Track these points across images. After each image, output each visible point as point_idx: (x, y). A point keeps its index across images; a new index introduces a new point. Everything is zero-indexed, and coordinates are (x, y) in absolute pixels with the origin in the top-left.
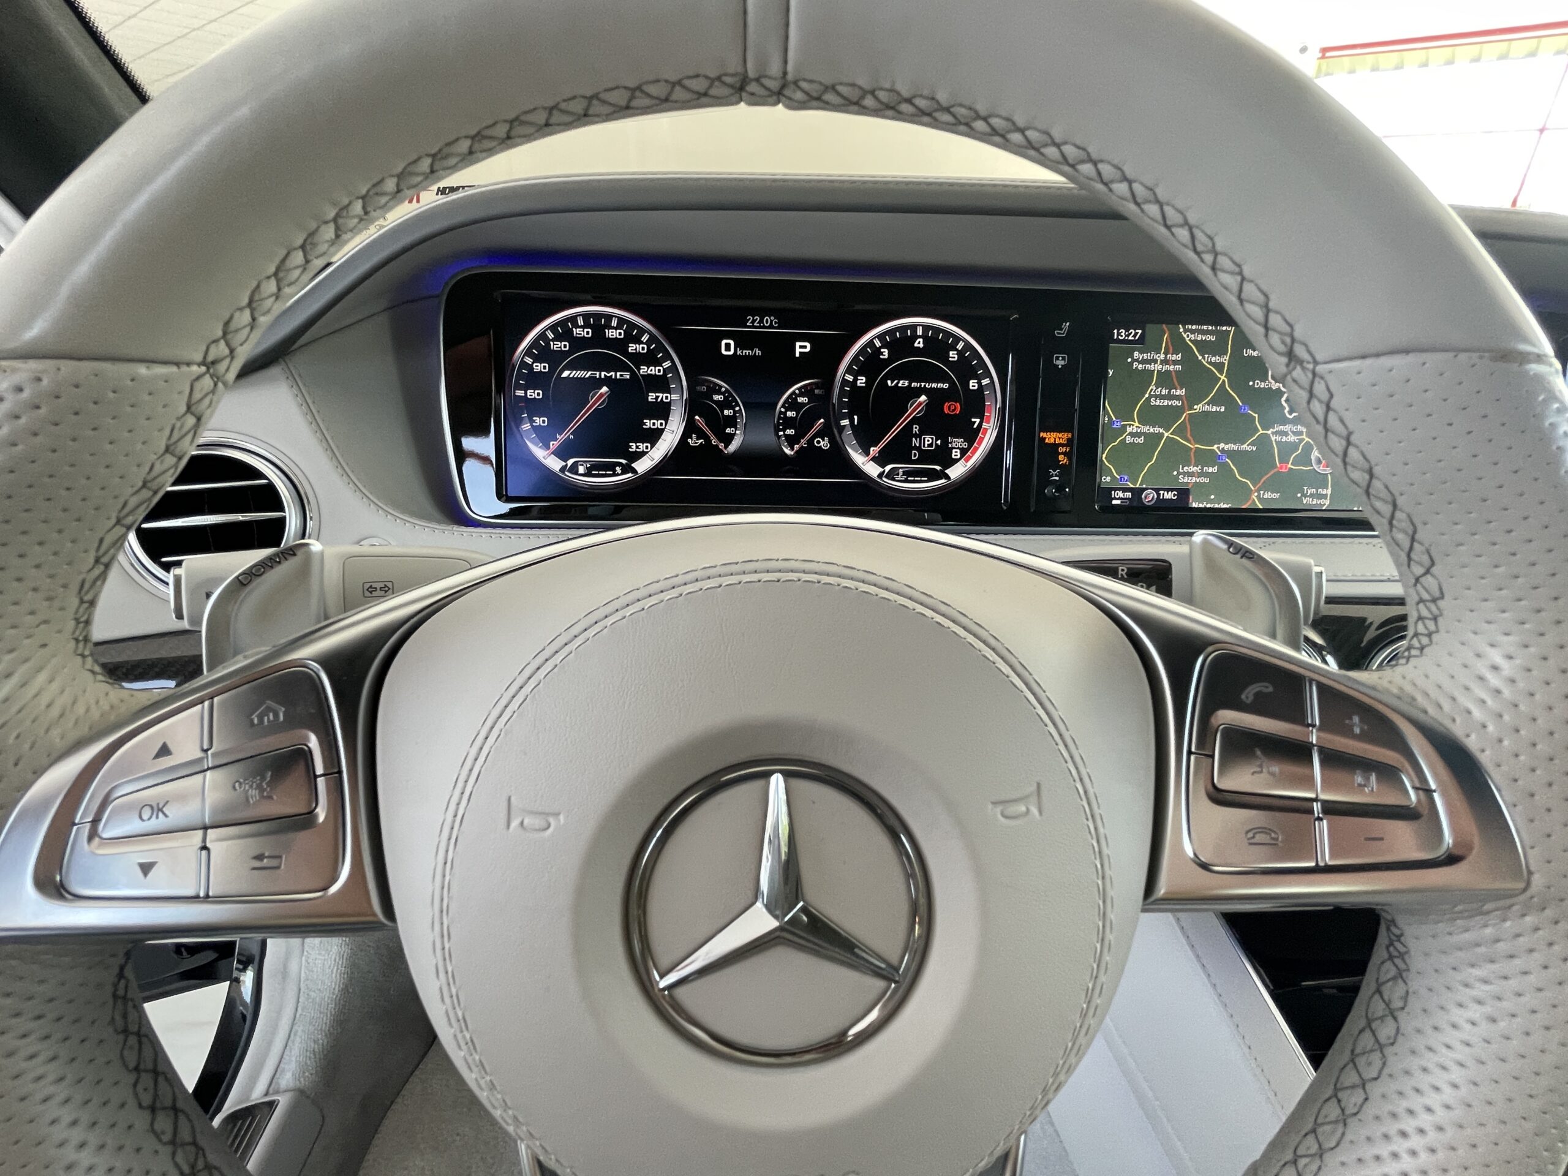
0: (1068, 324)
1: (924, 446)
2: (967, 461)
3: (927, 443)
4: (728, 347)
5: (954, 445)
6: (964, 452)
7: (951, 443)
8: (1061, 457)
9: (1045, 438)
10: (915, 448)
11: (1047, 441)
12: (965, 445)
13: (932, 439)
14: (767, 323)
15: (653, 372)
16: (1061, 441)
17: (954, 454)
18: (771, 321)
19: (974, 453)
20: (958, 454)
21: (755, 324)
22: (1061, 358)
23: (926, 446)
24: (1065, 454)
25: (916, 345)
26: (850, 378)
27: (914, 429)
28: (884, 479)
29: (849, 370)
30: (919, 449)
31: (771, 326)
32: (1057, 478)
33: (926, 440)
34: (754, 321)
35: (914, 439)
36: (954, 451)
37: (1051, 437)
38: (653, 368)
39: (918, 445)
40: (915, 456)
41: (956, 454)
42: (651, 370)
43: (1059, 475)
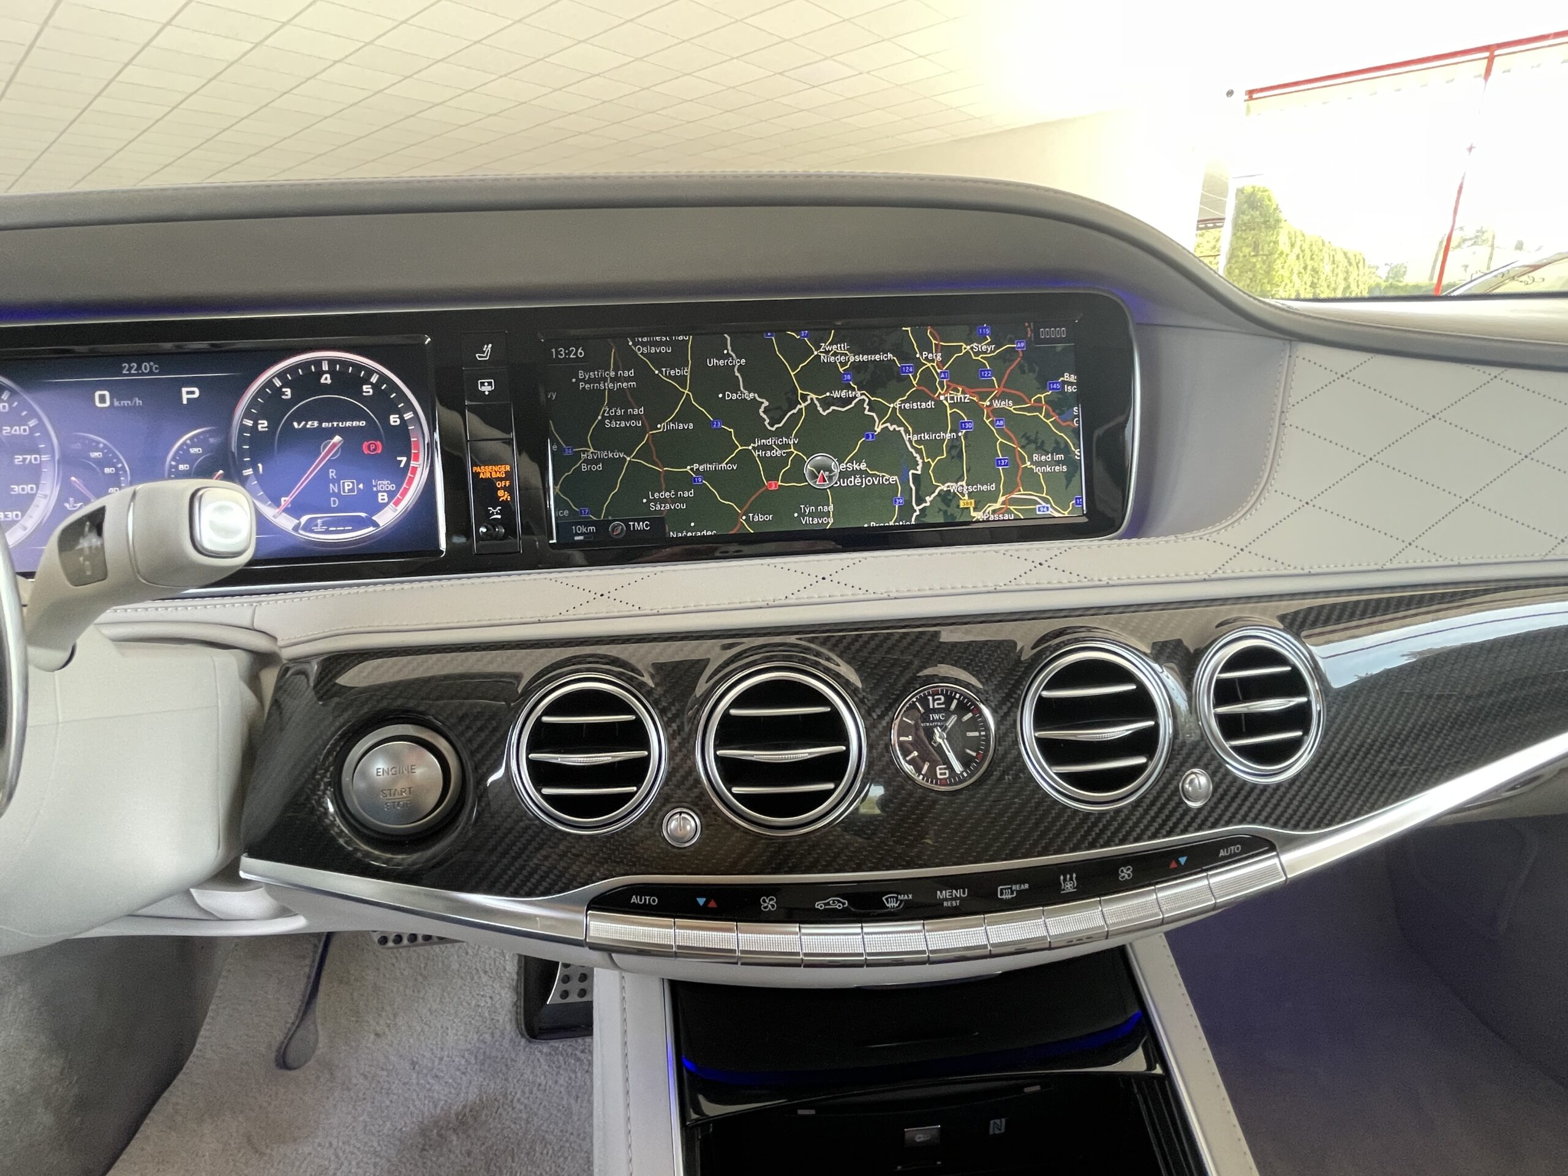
0: (490, 346)
1: (344, 492)
2: (397, 504)
3: (347, 488)
4: (102, 399)
5: (379, 488)
6: (391, 495)
7: (376, 486)
8: (500, 493)
9: (479, 473)
10: (334, 494)
11: (481, 476)
12: (392, 487)
13: (353, 483)
14: (146, 369)
15: (18, 433)
16: (498, 475)
17: (380, 498)
18: (151, 367)
19: (404, 495)
20: (386, 497)
21: (133, 372)
22: (486, 384)
23: (346, 491)
24: (505, 488)
25: (322, 381)
26: (249, 423)
27: (331, 474)
28: (301, 532)
29: (247, 414)
30: (338, 495)
31: (151, 373)
32: (499, 517)
33: (346, 484)
34: (130, 369)
35: (331, 485)
36: (380, 494)
37: (486, 472)
38: (17, 428)
39: (336, 491)
40: (334, 504)
41: (382, 497)
42: (16, 431)
43: (501, 513)
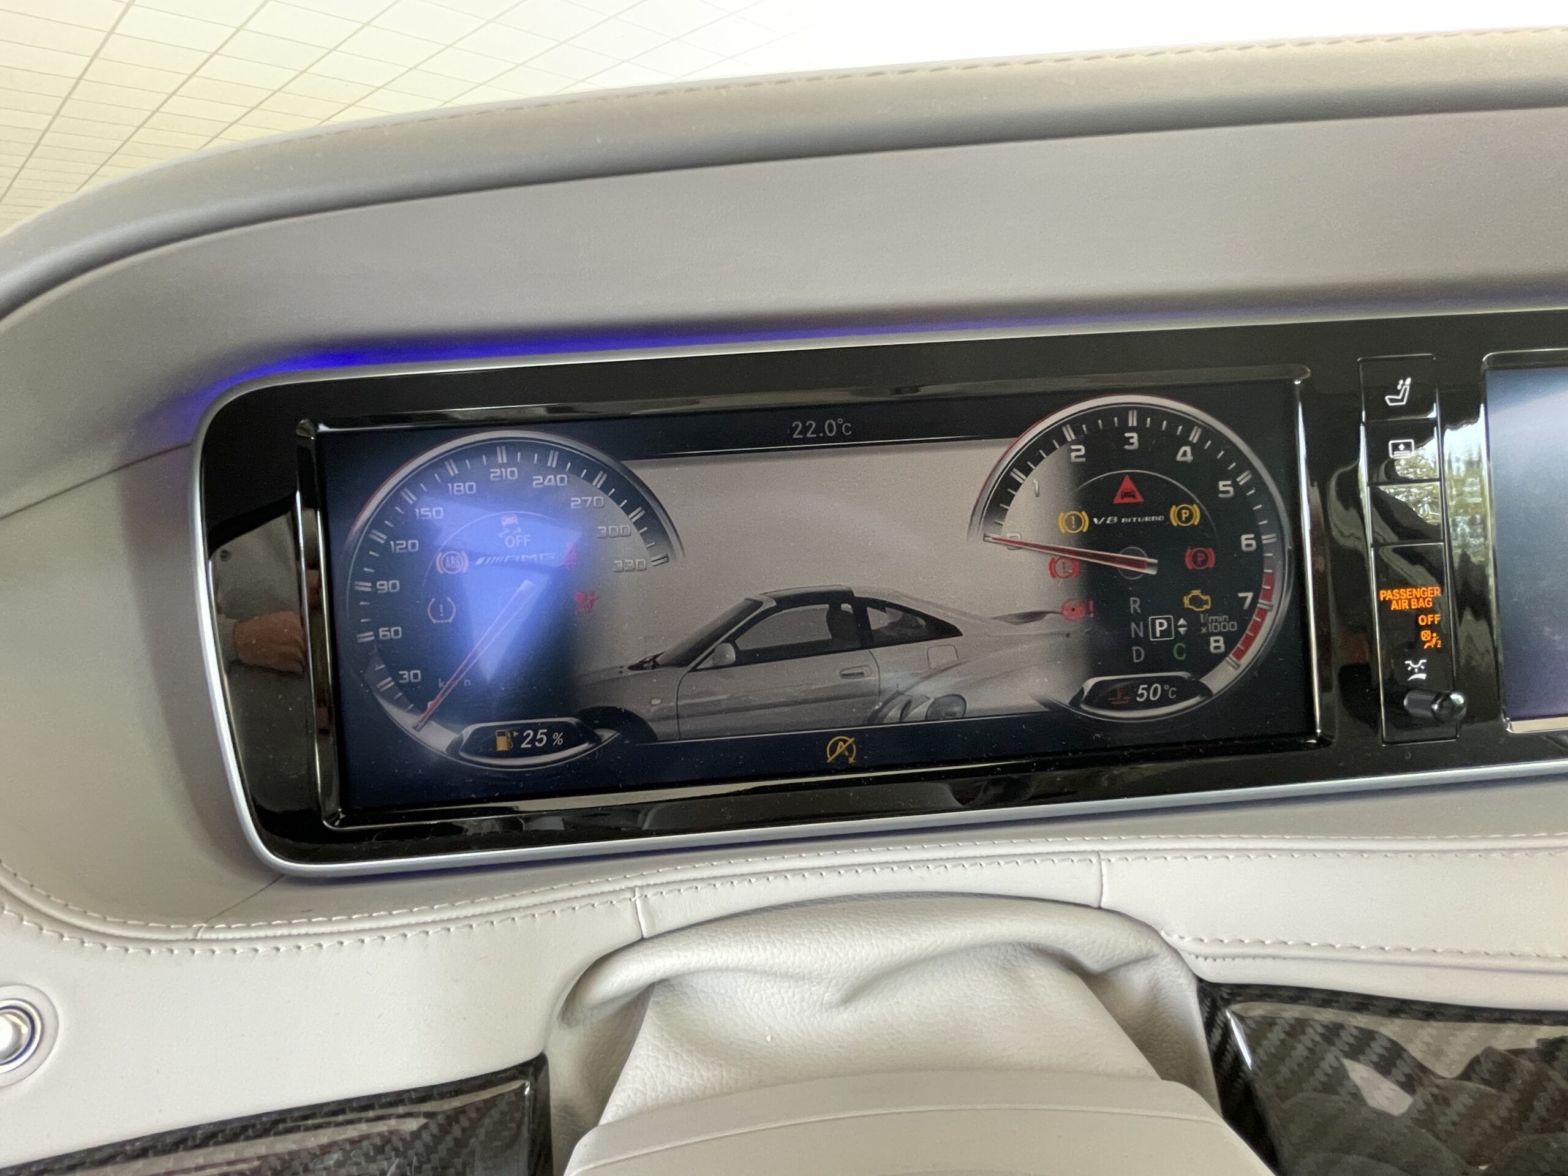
0: (1409, 381)
1: (1154, 636)
2: (1240, 655)
3: (1158, 629)
5: (1212, 629)
6: (1231, 640)
7: (1205, 625)
8: (1425, 635)
9: (1390, 601)
10: (1137, 641)
11: (1394, 606)
12: (1233, 626)
13: (1168, 620)
14: (831, 430)
16: (1422, 604)
17: (1213, 645)
18: (839, 427)
19: (1249, 641)
20: (1221, 644)
21: (809, 435)
22: (1402, 447)
23: (1158, 635)
24: (1431, 627)
27: (1132, 606)
28: (1084, 707)
30: (1144, 641)
31: (839, 436)
32: (1423, 676)
33: (1158, 622)
34: (804, 431)
35: (1133, 625)
36: (1212, 639)
37: (1401, 599)
39: (1141, 634)
40: (1139, 656)
41: (1217, 644)
43: (1427, 669)
